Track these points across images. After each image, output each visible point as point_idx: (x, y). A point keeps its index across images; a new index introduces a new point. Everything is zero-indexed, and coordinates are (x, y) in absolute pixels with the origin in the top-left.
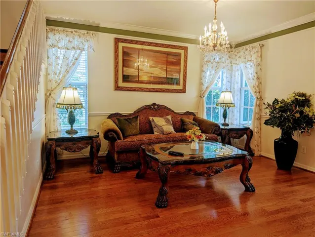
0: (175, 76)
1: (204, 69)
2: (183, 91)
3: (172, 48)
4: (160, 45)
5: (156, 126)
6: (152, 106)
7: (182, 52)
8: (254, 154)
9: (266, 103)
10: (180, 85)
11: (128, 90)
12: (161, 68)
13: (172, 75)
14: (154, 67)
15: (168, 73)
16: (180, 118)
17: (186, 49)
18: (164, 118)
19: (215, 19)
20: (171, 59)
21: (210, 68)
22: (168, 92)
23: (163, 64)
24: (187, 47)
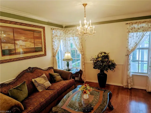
0: (39, 46)
1: (54, 40)
2: (45, 55)
3: (35, 27)
4: (28, 25)
5: (39, 85)
6: (28, 70)
7: (42, 30)
8: (84, 81)
9: (93, 58)
10: (43, 52)
11: (8, 62)
12: (31, 42)
13: (38, 46)
14: (25, 41)
15: (35, 44)
16: (48, 74)
17: (44, 28)
18: (41, 77)
19: (85, 17)
20: (36, 35)
21: (56, 39)
22: (37, 57)
23: (31, 38)
24: (44, 27)
